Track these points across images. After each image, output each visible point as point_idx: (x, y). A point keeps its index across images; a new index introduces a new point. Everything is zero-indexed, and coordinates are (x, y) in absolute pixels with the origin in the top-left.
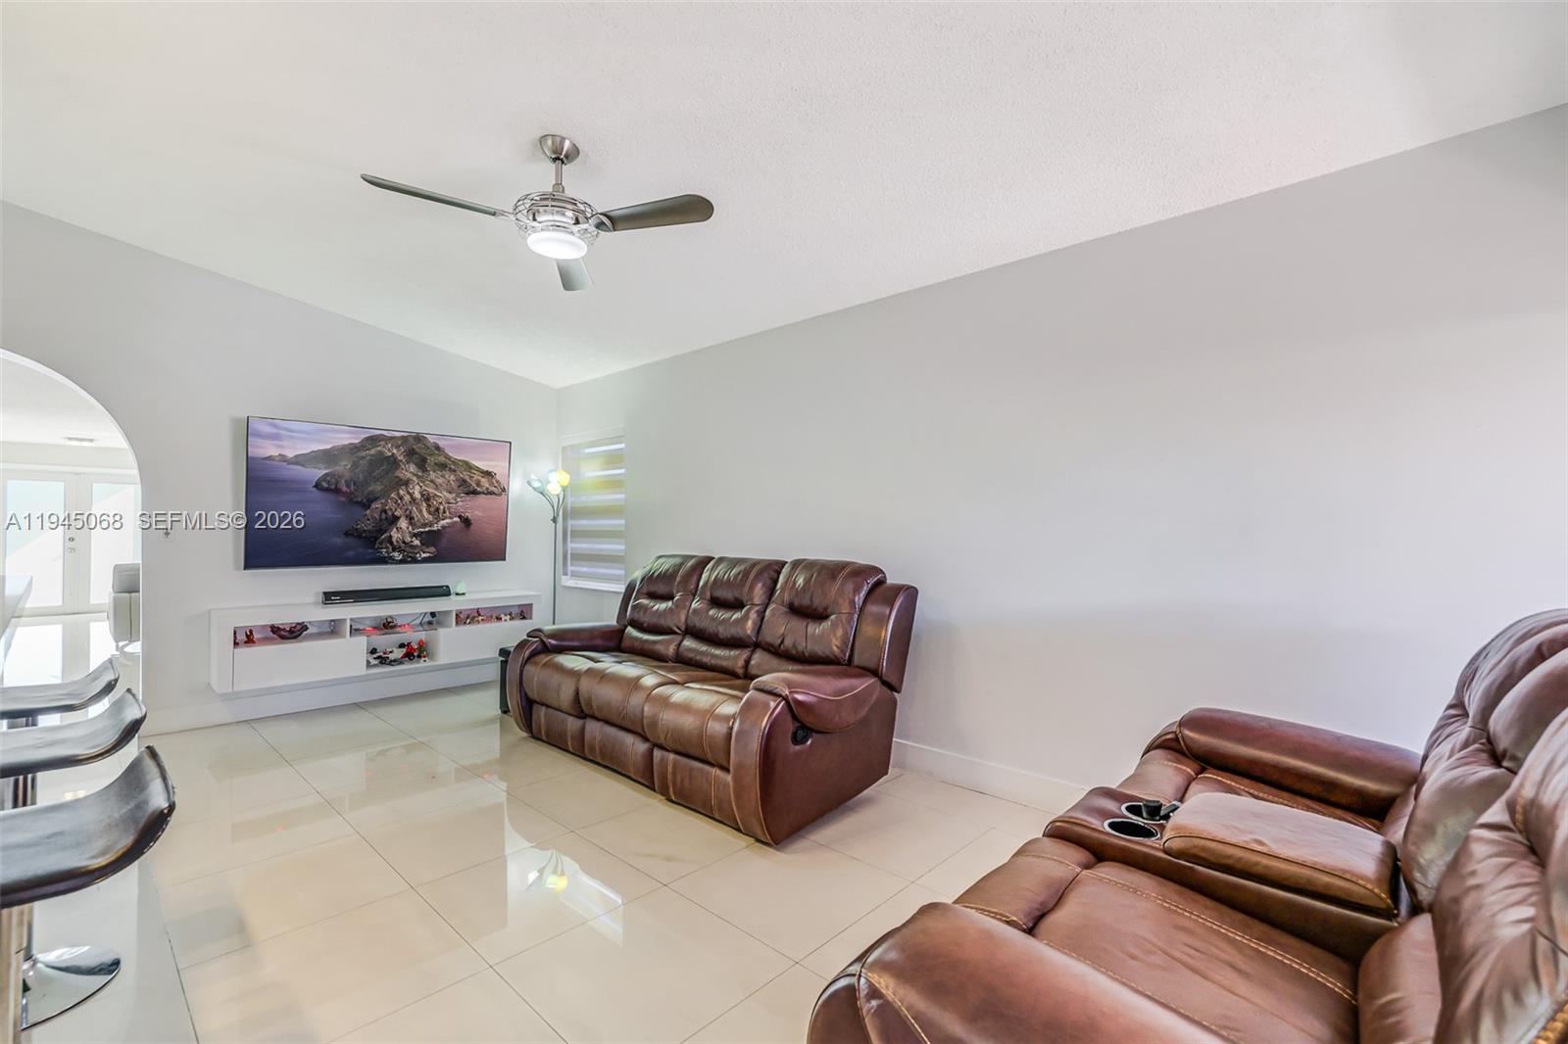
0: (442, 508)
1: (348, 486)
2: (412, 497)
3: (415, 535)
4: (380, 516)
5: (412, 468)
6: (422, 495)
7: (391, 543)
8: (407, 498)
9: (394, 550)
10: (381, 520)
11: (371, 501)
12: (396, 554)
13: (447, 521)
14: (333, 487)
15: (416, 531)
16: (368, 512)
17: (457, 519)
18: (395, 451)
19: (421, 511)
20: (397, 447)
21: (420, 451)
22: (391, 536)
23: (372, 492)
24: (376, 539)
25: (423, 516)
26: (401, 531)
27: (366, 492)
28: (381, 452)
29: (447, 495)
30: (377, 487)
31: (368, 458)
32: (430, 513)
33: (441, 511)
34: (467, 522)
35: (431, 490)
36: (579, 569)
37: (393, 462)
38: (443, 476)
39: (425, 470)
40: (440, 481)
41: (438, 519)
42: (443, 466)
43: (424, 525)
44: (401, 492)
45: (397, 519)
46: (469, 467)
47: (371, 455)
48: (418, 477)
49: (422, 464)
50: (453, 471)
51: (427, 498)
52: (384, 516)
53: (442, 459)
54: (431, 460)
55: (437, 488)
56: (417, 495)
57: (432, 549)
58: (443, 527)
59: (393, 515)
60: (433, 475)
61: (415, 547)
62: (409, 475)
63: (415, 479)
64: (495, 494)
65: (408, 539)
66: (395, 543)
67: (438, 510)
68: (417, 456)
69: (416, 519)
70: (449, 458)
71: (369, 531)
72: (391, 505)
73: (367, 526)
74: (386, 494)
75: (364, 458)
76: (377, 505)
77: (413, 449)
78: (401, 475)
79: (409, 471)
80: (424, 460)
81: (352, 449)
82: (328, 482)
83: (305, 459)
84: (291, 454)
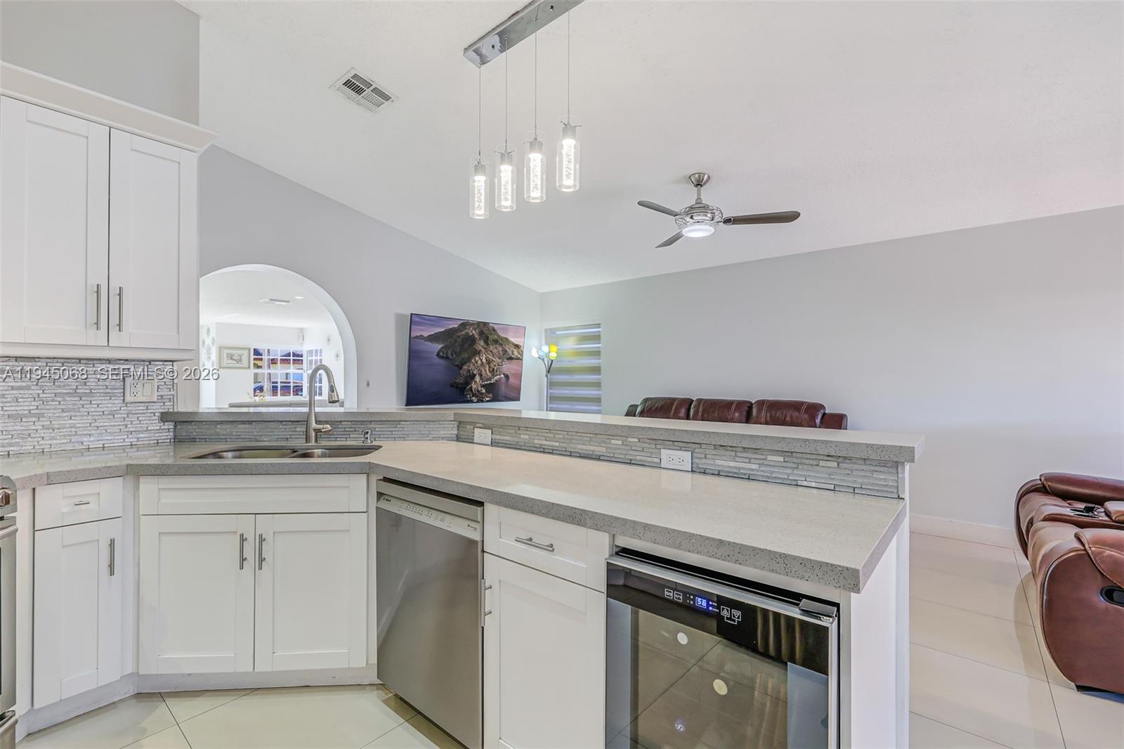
0: (496, 368)
1: (452, 355)
2: (482, 362)
3: (483, 386)
4: (467, 373)
5: (482, 343)
6: (487, 360)
7: (472, 391)
8: (479, 362)
9: (473, 396)
10: (467, 377)
11: (463, 364)
12: (474, 398)
13: (498, 377)
14: (445, 355)
15: (483, 383)
16: (461, 371)
17: (502, 376)
18: (474, 332)
19: (485, 371)
20: (475, 330)
21: (487, 333)
22: (471, 387)
23: (463, 359)
24: (465, 388)
25: (487, 374)
26: (476, 384)
27: (461, 358)
28: (467, 333)
29: (498, 360)
30: (465, 355)
31: (462, 337)
32: (490, 371)
33: (495, 371)
35: (491, 357)
36: (554, 406)
37: (472, 340)
38: (496, 348)
39: (488, 344)
40: (495, 351)
41: (494, 376)
42: (496, 342)
43: (487, 380)
44: (477, 359)
45: (475, 375)
46: (508, 341)
47: (463, 335)
48: (485, 348)
49: (486, 341)
50: (501, 344)
51: (489, 362)
52: (469, 374)
53: (496, 337)
54: (491, 337)
55: (493, 356)
56: (484, 361)
57: (491, 395)
58: (496, 381)
59: (473, 373)
60: (491, 347)
61: (482, 394)
62: (480, 347)
63: (483, 350)
64: (519, 359)
65: (480, 389)
66: (474, 391)
67: (494, 369)
69: (483, 376)
70: (499, 336)
71: (462, 384)
72: (472, 367)
73: (460, 380)
74: (469, 360)
75: (459, 336)
76: (465, 367)
78: (477, 348)
79: (480, 344)
80: (487, 338)
81: (454, 331)
82: (443, 352)
83: (433, 338)
84: (426, 334)
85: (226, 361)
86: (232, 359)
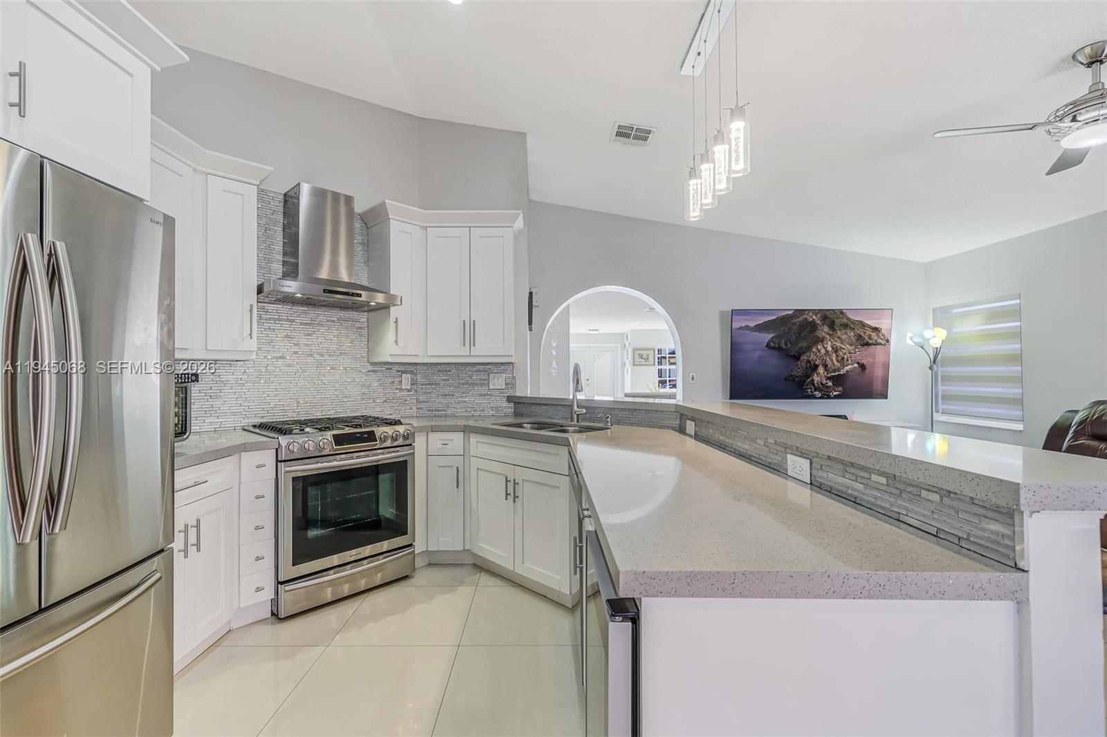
0: (846, 357)
1: (786, 345)
2: (826, 350)
3: (829, 378)
4: (806, 365)
5: (826, 329)
6: (833, 348)
7: (814, 385)
8: (823, 351)
9: (815, 390)
10: (807, 368)
11: (800, 355)
12: (817, 393)
13: (850, 367)
14: (777, 346)
15: (829, 375)
16: (799, 363)
17: (856, 365)
18: (814, 317)
19: (832, 360)
20: (816, 314)
22: (813, 380)
23: (801, 348)
24: (804, 382)
25: (833, 364)
26: (819, 377)
27: (797, 348)
28: (806, 319)
29: (849, 347)
30: (804, 344)
31: (798, 324)
32: (838, 361)
33: (845, 360)
34: (863, 367)
35: (838, 344)
37: (813, 327)
38: (846, 333)
39: (834, 330)
40: (844, 337)
41: (844, 366)
42: (845, 326)
43: (835, 371)
44: (819, 347)
45: (816, 367)
46: (863, 325)
47: (800, 321)
48: (830, 335)
49: (832, 326)
50: (853, 329)
51: (836, 350)
52: (808, 365)
53: (845, 320)
54: (838, 322)
55: (842, 343)
56: (829, 349)
57: (840, 389)
59: (814, 364)
60: (839, 333)
61: (827, 387)
62: (823, 334)
63: (828, 336)
64: (880, 344)
65: (824, 382)
66: (816, 385)
67: (843, 358)
68: (828, 320)
69: (829, 366)
70: (849, 319)
71: (800, 377)
72: (813, 357)
73: (798, 372)
74: (809, 349)
75: (795, 324)
76: (804, 357)
77: (826, 315)
78: (819, 335)
79: (824, 331)
80: (833, 322)
81: (787, 318)
82: (774, 343)
83: (760, 328)
84: (752, 324)
85: (638, 360)
86: (642, 358)
